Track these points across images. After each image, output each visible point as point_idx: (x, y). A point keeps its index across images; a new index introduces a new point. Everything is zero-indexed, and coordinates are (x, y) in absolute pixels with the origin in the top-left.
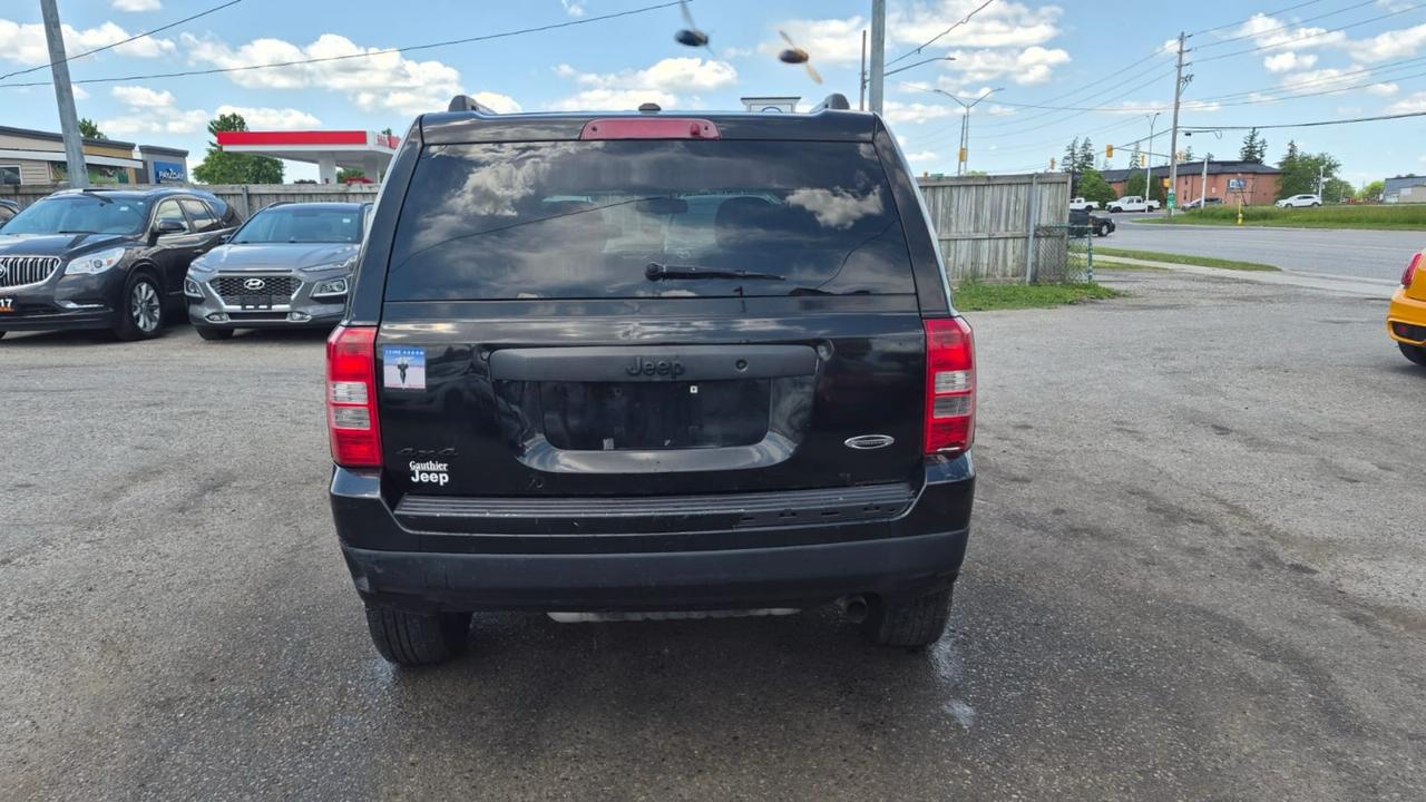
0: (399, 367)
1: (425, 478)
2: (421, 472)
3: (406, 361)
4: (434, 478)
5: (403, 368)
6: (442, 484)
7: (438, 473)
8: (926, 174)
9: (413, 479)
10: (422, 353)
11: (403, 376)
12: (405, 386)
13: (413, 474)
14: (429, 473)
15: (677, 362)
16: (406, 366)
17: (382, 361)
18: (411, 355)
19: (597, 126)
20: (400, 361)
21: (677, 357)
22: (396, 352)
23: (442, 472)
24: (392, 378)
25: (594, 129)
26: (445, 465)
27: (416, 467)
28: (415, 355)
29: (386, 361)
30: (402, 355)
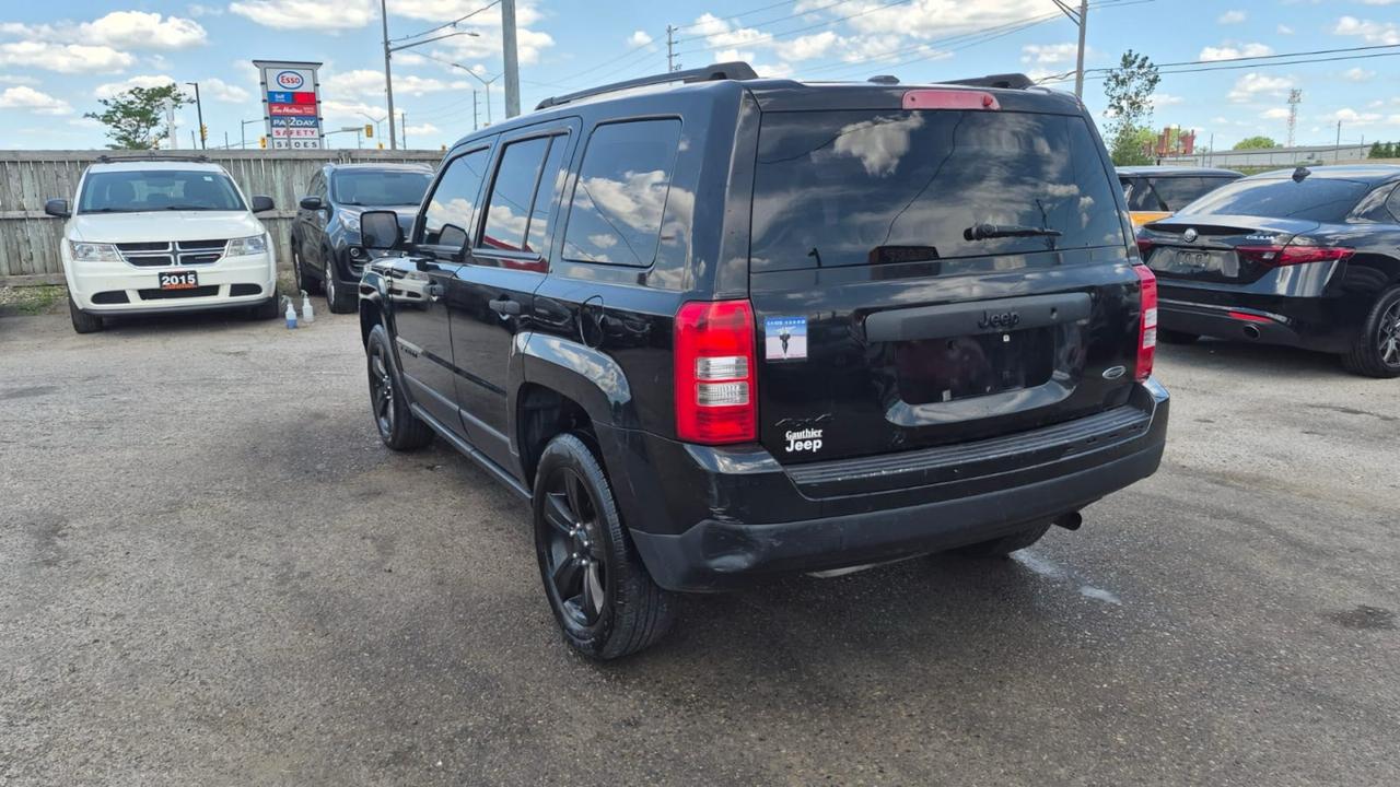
0: (782, 337)
1: (799, 447)
2: (796, 441)
3: (787, 331)
4: (807, 446)
5: (785, 338)
6: (814, 450)
7: (812, 440)
8: (444, 148)
9: (787, 449)
10: (804, 322)
11: (785, 347)
12: (788, 356)
13: (788, 444)
14: (803, 441)
15: (1015, 313)
16: (788, 336)
17: (764, 333)
18: (791, 325)
19: (915, 96)
20: (782, 332)
21: (1013, 309)
22: (776, 323)
23: (816, 439)
24: (774, 349)
25: (913, 99)
26: (821, 431)
27: (791, 437)
28: (796, 325)
29: (767, 333)
30: (784, 326)
